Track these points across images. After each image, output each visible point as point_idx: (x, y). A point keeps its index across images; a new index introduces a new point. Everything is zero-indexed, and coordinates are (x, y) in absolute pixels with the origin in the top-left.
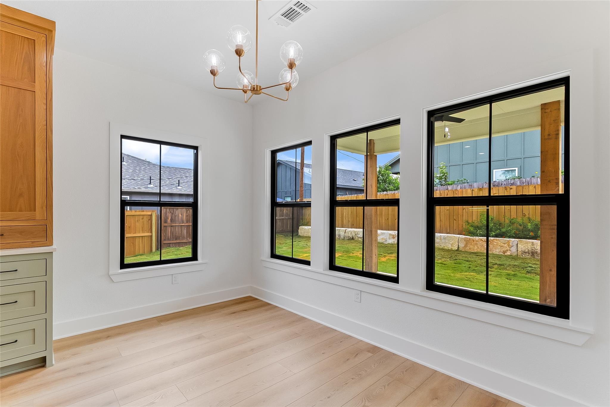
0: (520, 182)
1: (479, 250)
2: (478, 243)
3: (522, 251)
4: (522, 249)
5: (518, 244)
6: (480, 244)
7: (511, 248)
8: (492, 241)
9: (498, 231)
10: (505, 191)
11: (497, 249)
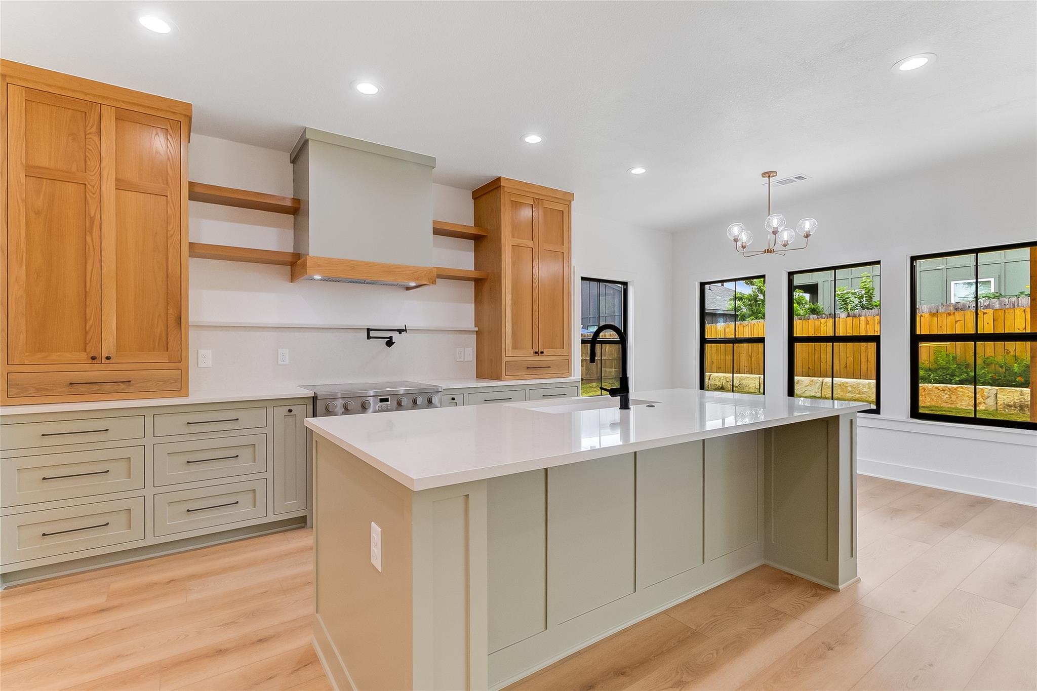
0: (1000, 304)
1: (933, 403)
3: (1004, 404)
4: (1003, 400)
5: (997, 394)
7: (985, 399)
8: (955, 389)
9: (964, 376)
11: (963, 401)
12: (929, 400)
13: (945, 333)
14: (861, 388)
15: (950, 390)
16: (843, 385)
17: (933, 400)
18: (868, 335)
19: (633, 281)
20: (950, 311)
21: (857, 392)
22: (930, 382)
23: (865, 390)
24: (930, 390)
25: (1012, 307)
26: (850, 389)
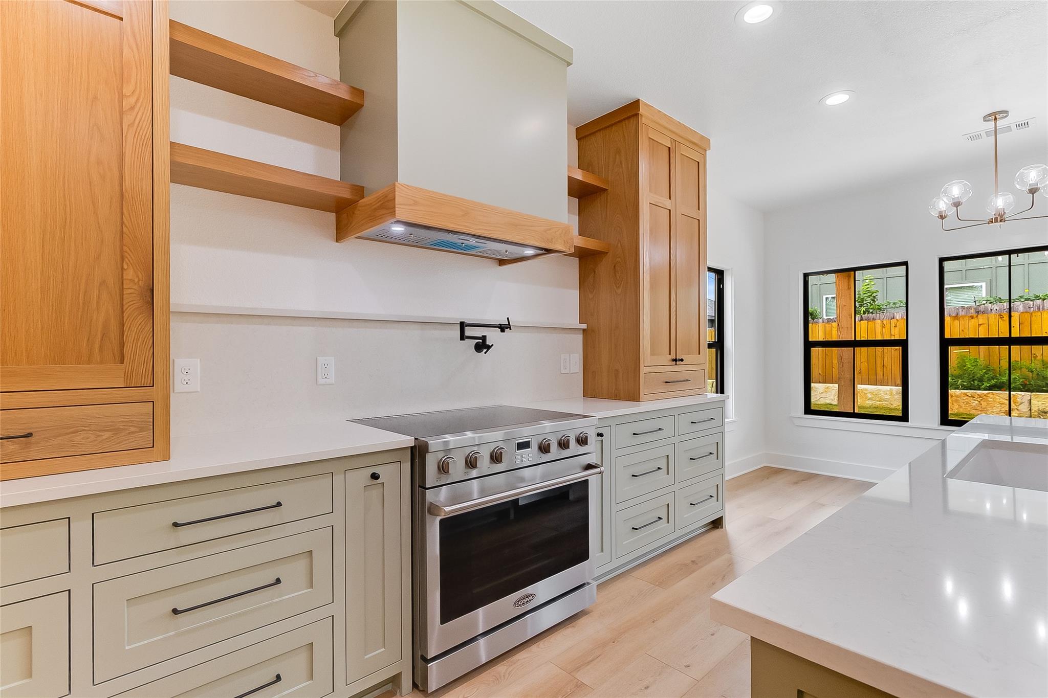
0: (1024, 307)
1: (961, 410)
2: (958, 399)
3: (1039, 410)
4: (1038, 407)
5: (1031, 400)
6: (963, 401)
7: (1018, 405)
8: (985, 395)
9: (993, 382)
10: (1000, 320)
11: (994, 408)
12: (957, 407)
13: (968, 337)
14: (882, 394)
15: (980, 397)
16: (862, 392)
17: (961, 407)
18: (884, 339)
19: (732, 268)
20: (972, 313)
21: (877, 399)
22: (958, 388)
23: (887, 397)
24: (957, 396)
25: (1037, 310)
26: (869, 396)
